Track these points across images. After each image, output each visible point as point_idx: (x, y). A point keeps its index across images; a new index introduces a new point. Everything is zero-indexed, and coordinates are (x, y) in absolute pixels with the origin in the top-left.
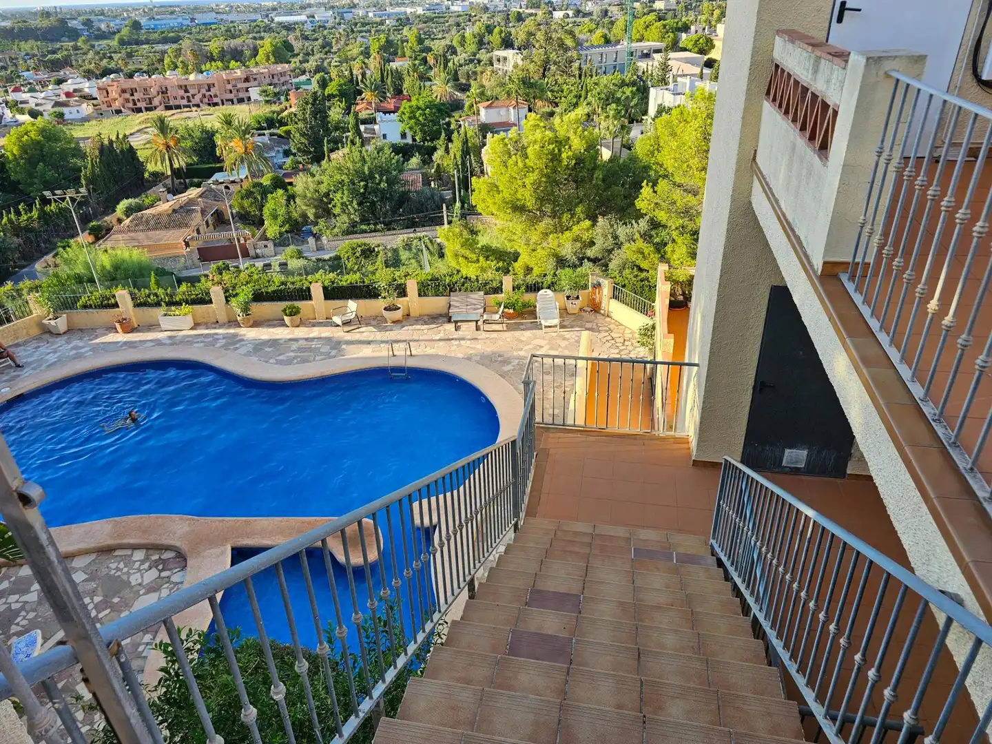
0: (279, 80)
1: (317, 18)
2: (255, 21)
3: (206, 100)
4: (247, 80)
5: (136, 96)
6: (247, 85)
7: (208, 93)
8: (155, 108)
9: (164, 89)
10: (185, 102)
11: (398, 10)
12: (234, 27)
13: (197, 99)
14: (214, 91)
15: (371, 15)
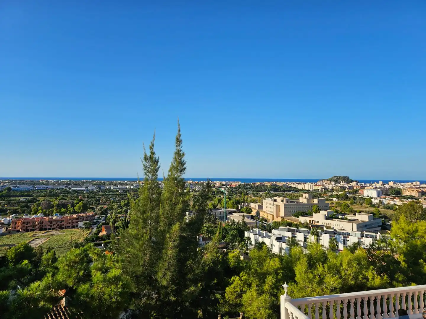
0: (90, 219)
1: (89, 188)
2: (62, 189)
3: (59, 226)
4: (77, 219)
5: (29, 225)
6: (77, 221)
7: (60, 224)
8: (35, 229)
9: (41, 222)
10: (49, 227)
11: (123, 186)
12: (53, 191)
13: (55, 226)
14: (63, 223)
15: (112, 188)
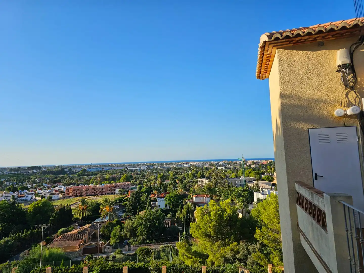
0: (126, 187)
1: (142, 168)
2: (122, 169)
3: (101, 193)
4: (115, 187)
5: (78, 192)
8: (83, 195)
9: (88, 189)
10: (93, 194)
11: (168, 166)
12: (115, 171)
13: (98, 193)
14: (103, 190)
15: (159, 167)
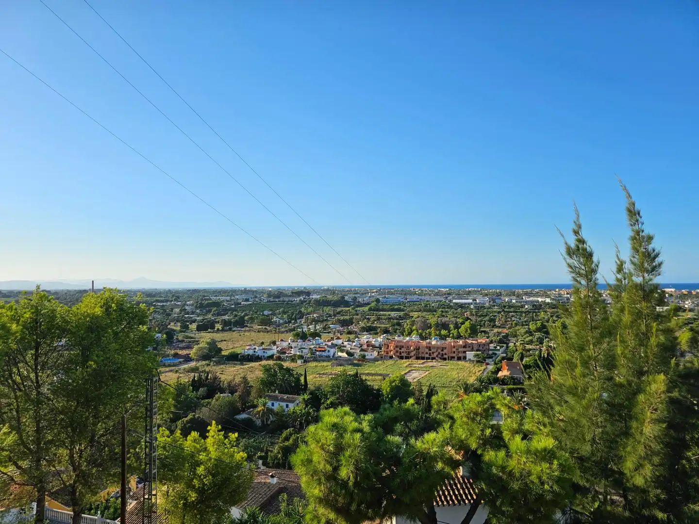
0: (483, 348)
1: (478, 301)
2: (441, 301)
3: (440, 356)
4: (465, 347)
5: (403, 350)
6: (464, 349)
7: (441, 352)
8: (411, 357)
9: (418, 348)
10: (427, 356)
11: (531, 299)
12: (429, 304)
13: (435, 355)
14: (445, 351)
15: (514, 301)
